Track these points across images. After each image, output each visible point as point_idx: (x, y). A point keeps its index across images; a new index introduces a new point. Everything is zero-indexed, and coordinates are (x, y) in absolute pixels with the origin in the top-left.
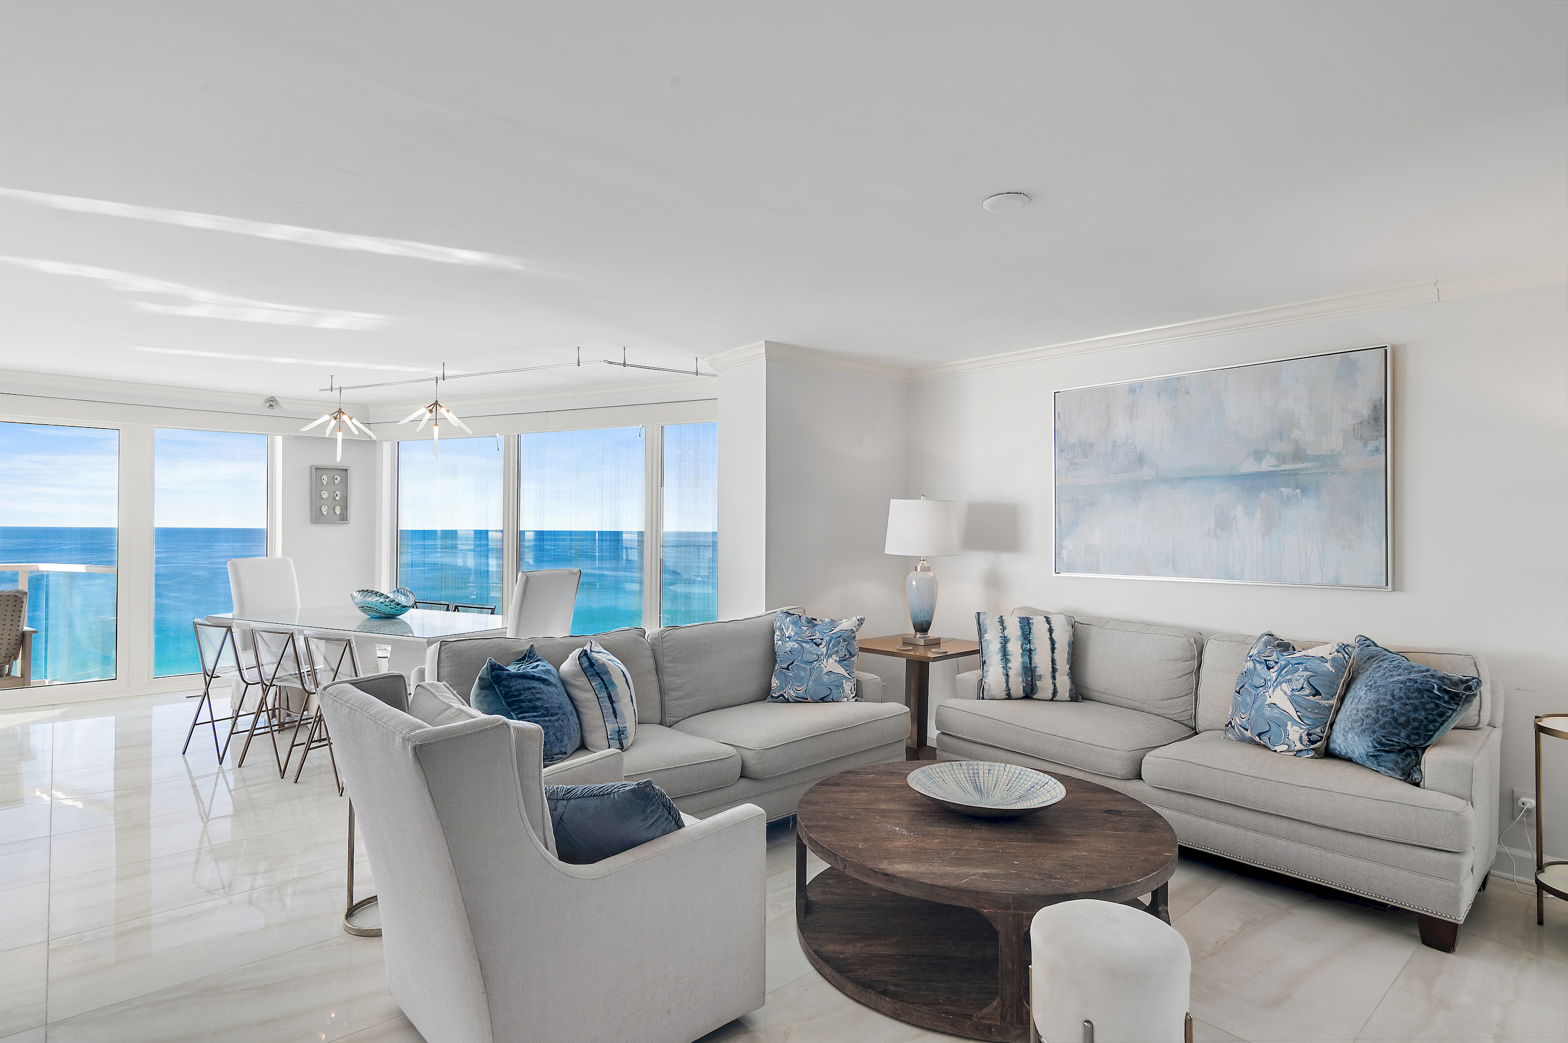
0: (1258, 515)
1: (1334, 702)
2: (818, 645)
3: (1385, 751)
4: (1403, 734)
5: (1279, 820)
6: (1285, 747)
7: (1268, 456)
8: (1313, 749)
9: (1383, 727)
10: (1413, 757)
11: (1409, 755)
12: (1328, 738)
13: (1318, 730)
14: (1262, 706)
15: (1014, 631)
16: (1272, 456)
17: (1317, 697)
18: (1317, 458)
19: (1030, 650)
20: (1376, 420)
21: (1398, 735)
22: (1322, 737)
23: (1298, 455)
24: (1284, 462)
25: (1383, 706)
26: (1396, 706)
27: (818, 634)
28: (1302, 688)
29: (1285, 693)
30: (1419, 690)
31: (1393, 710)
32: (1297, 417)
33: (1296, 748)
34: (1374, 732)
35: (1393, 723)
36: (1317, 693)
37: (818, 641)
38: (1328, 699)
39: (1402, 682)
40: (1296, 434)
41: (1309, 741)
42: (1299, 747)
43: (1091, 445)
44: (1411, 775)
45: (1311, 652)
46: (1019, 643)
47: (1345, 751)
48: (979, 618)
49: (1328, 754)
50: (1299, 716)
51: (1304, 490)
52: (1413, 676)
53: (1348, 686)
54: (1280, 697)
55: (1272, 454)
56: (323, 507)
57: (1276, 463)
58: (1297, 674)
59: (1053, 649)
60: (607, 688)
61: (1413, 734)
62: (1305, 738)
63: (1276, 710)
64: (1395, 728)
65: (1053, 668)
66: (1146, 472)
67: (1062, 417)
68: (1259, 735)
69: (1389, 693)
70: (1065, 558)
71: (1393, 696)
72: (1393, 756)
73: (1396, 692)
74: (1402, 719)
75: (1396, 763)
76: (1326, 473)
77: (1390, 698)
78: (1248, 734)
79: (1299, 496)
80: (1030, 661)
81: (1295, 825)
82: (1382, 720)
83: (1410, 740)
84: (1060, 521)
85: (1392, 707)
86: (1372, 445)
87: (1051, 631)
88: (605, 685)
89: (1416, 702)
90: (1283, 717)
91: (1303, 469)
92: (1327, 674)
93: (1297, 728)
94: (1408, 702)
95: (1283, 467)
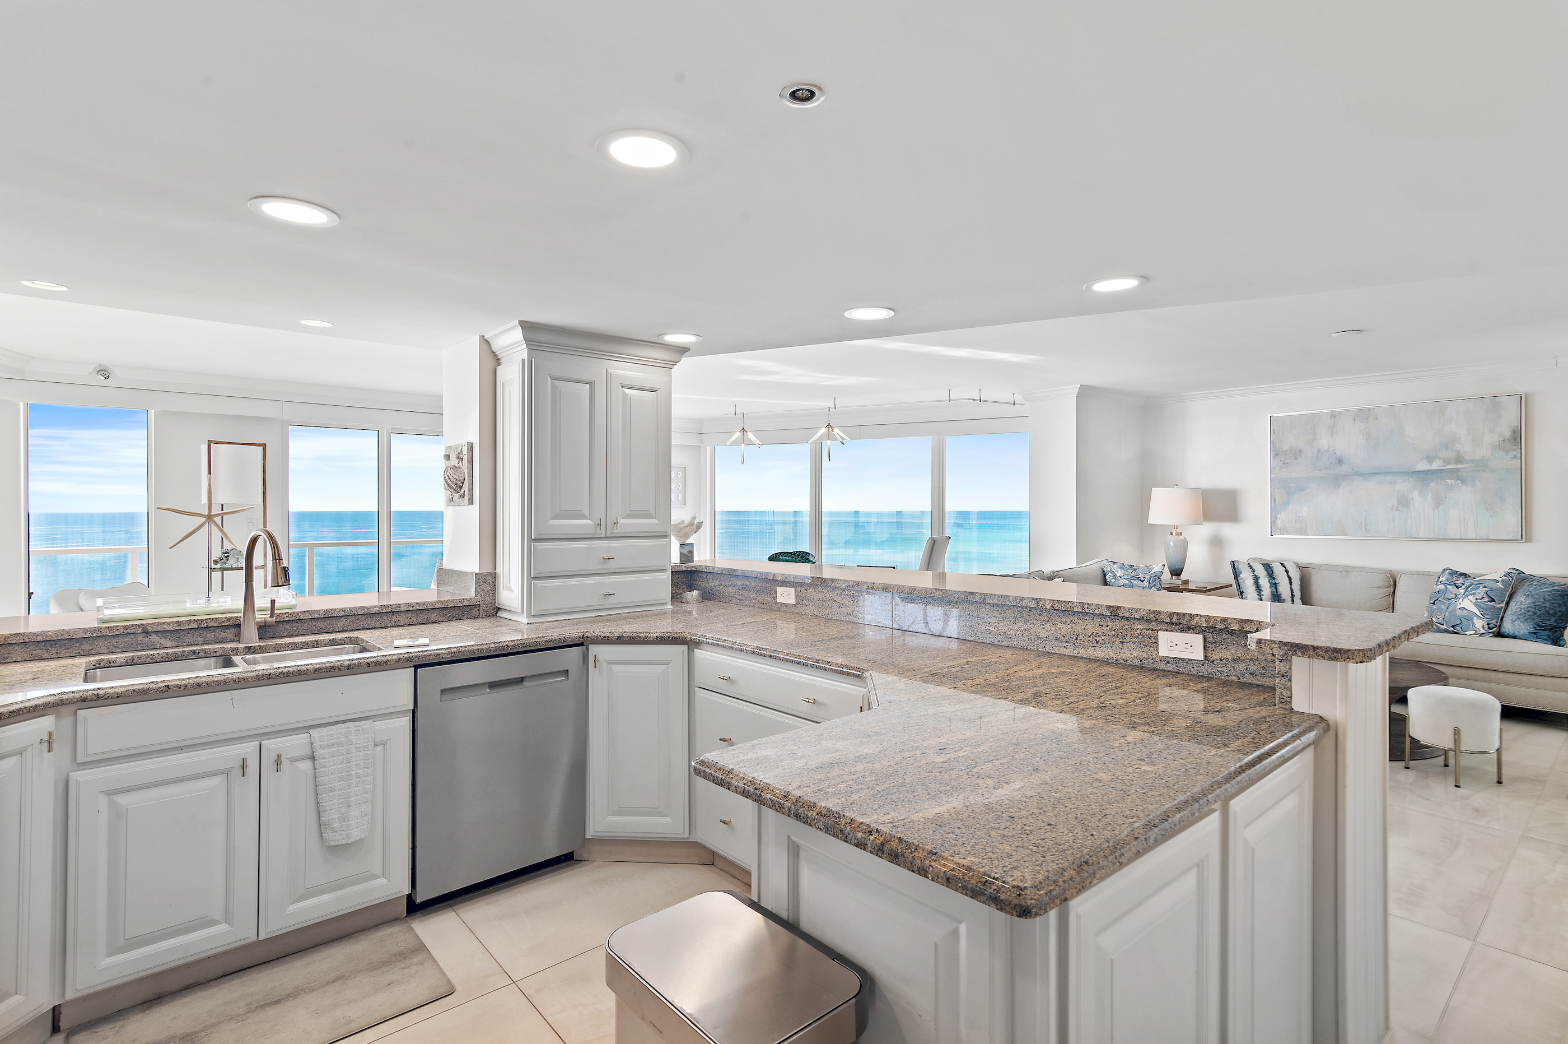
0: (1429, 497)
1: (1503, 605)
2: (1142, 581)
3: (1541, 630)
4: (1553, 619)
5: (1476, 671)
6: (1474, 632)
7: (1437, 460)
8: (1491, 633)
9: (1539, 616)
10: (1559, 632)
11: (1556, 631)
12: (1500, 626)
13: (1494, 621)
14: (1454, 610)
15: (1261, 572)
16: (1440, 460)
17: (1493, 603)
18: (1472, 461)
19: (1275, 584)
20: (1515, 439)
21: (1550, 620)
22: (1496, 625)
23: (1459, 459)
24: (1449, 464)
25: (1539, 605)
26: (1547, 604)
27: (1141, 574)
28: (1483, 598)
29: (1471, 601)
30: (1561, 595)
31: (1545, 607)
32: (1458, 436)
33: (1481, 632)
34: (1534, 619)
35: (1546, 614)
36: (1493, 600)
37: (1143, 579)
38: (1500, 604)
39: (1549, 592)
40: (1458, 446)
41: (1489, 628)
42: (1483, 631)
43: (1300, 451)
44: (1557, 641)
45: (1486, 577)
46: (1267, 580)
47: (1512, 632)
48: (1234, 564)
49: (1499, 635)
50: (1481, 614)
51: (1463, 481)
52: (1556, 588)
53: (1511, 596)
54: (1468, 604)
55: (1440, 458)
57: (1443, 464)
58: (1478, 590)
59: (1291, 583)
61: (1559, 619)
62: (1486, 626)
63: (1465, 611)
64: (1547, 617)
65: (1292, 594)
66: (1344, 469)
67: (1276, 432)
68: (1453, 627)
69: (1541, 597)
70: (1279, 525)
71: (1545, 599)
72: (1546, 632)
73: (1546, 597)
74: (1552, 612)
75: (1548, 636)
76: (1479, 471)
77: (1543, 600)
78: (1444, 627)
79: (1460, 484)
80: (1276, 590)
81: (1487, 673)
82: (1539, 613)
83: (1557, 623)
84: (1275, 501)
85: (1545, 605)
86: (1512, 454)
87: (1287, 571)
89: (1560, 602)
90: (1470, 615)
91: (1463, 468)
92: (1499, 589)
93: (1481, 621)
94: (1554, 602)
95: (1448, 467)
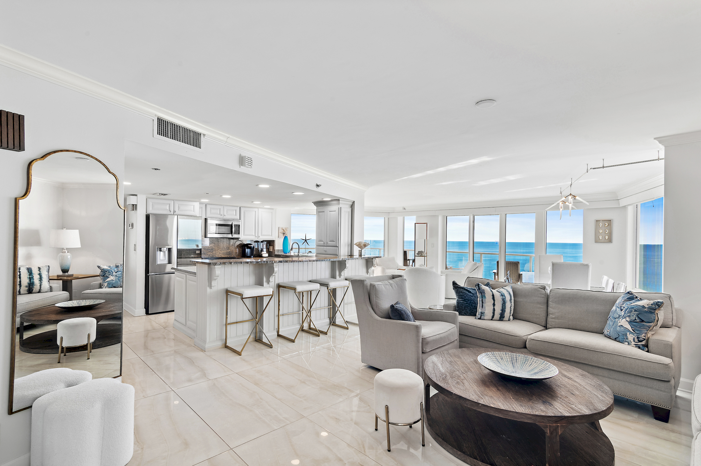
56: (600, 236)
60: (482, 298)
88: (482, 296)
